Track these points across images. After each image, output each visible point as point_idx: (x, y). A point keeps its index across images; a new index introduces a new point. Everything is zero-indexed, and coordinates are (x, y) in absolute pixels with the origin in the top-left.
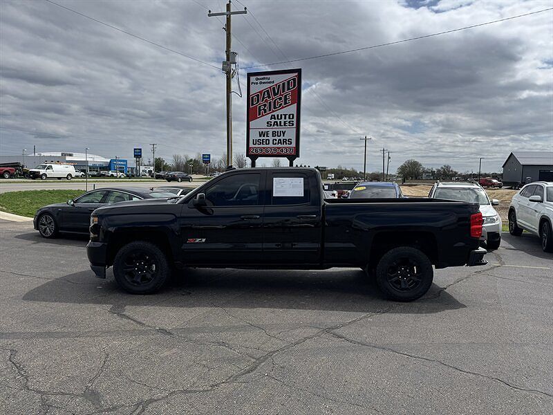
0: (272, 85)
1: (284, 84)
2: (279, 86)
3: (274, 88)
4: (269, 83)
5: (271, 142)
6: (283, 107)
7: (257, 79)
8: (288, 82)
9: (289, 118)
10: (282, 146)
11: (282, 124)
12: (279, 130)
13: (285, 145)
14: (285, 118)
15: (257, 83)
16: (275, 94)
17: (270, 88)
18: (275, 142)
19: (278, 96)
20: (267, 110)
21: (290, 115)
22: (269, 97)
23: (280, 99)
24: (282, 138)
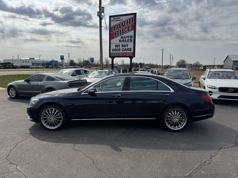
0: (121, 21)
1: (127, 21)
2: (125, 22)
3: (122, 23)
4: (120, 20)
5: (121, 50)
6: (127, 32)
7: (114, 19)
8: (130, 19)
9: (130, 38)
10: (127, 52)
11: (127, 41)
12: (125, 44)
13: (128, 51)
14: (128, 38)
15: (114, 21)
16: (123, 26)
17: (120, 23)
18: (123, 50)
19: (125, 27)
20: (119, 34)
21: (130, 36)
22: (120, 27)
23: (126, 28)
24: (126, 48)
